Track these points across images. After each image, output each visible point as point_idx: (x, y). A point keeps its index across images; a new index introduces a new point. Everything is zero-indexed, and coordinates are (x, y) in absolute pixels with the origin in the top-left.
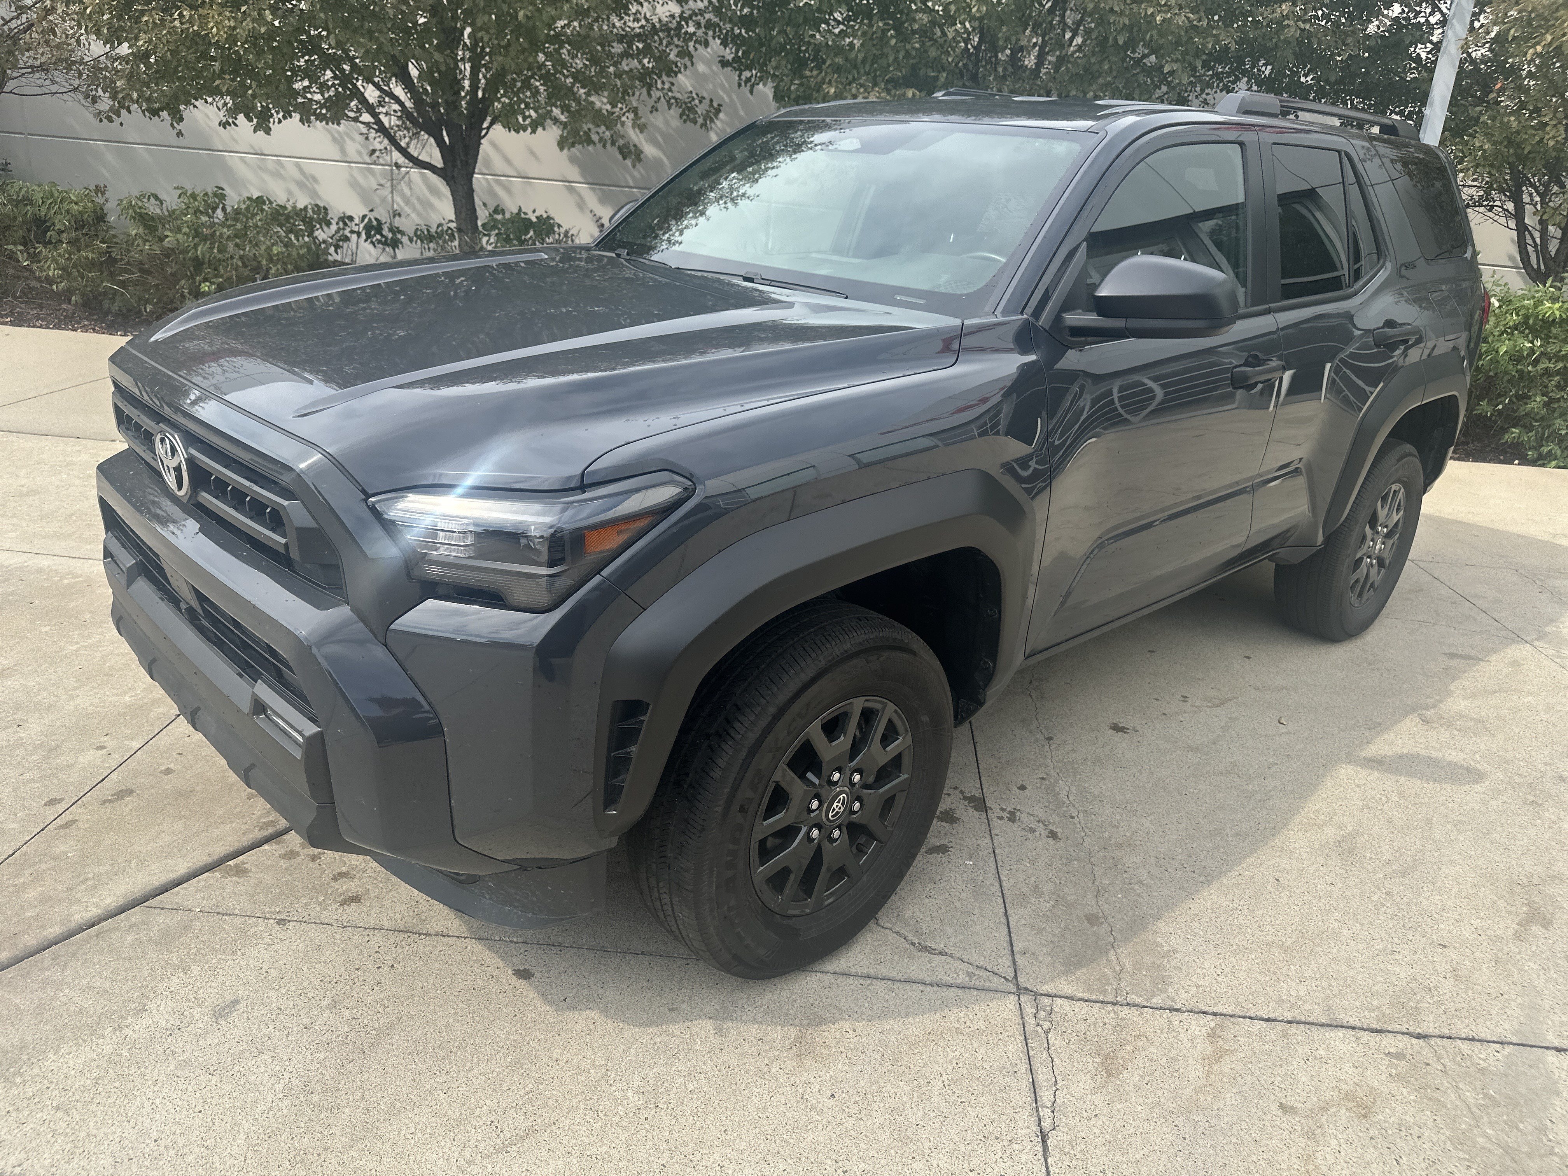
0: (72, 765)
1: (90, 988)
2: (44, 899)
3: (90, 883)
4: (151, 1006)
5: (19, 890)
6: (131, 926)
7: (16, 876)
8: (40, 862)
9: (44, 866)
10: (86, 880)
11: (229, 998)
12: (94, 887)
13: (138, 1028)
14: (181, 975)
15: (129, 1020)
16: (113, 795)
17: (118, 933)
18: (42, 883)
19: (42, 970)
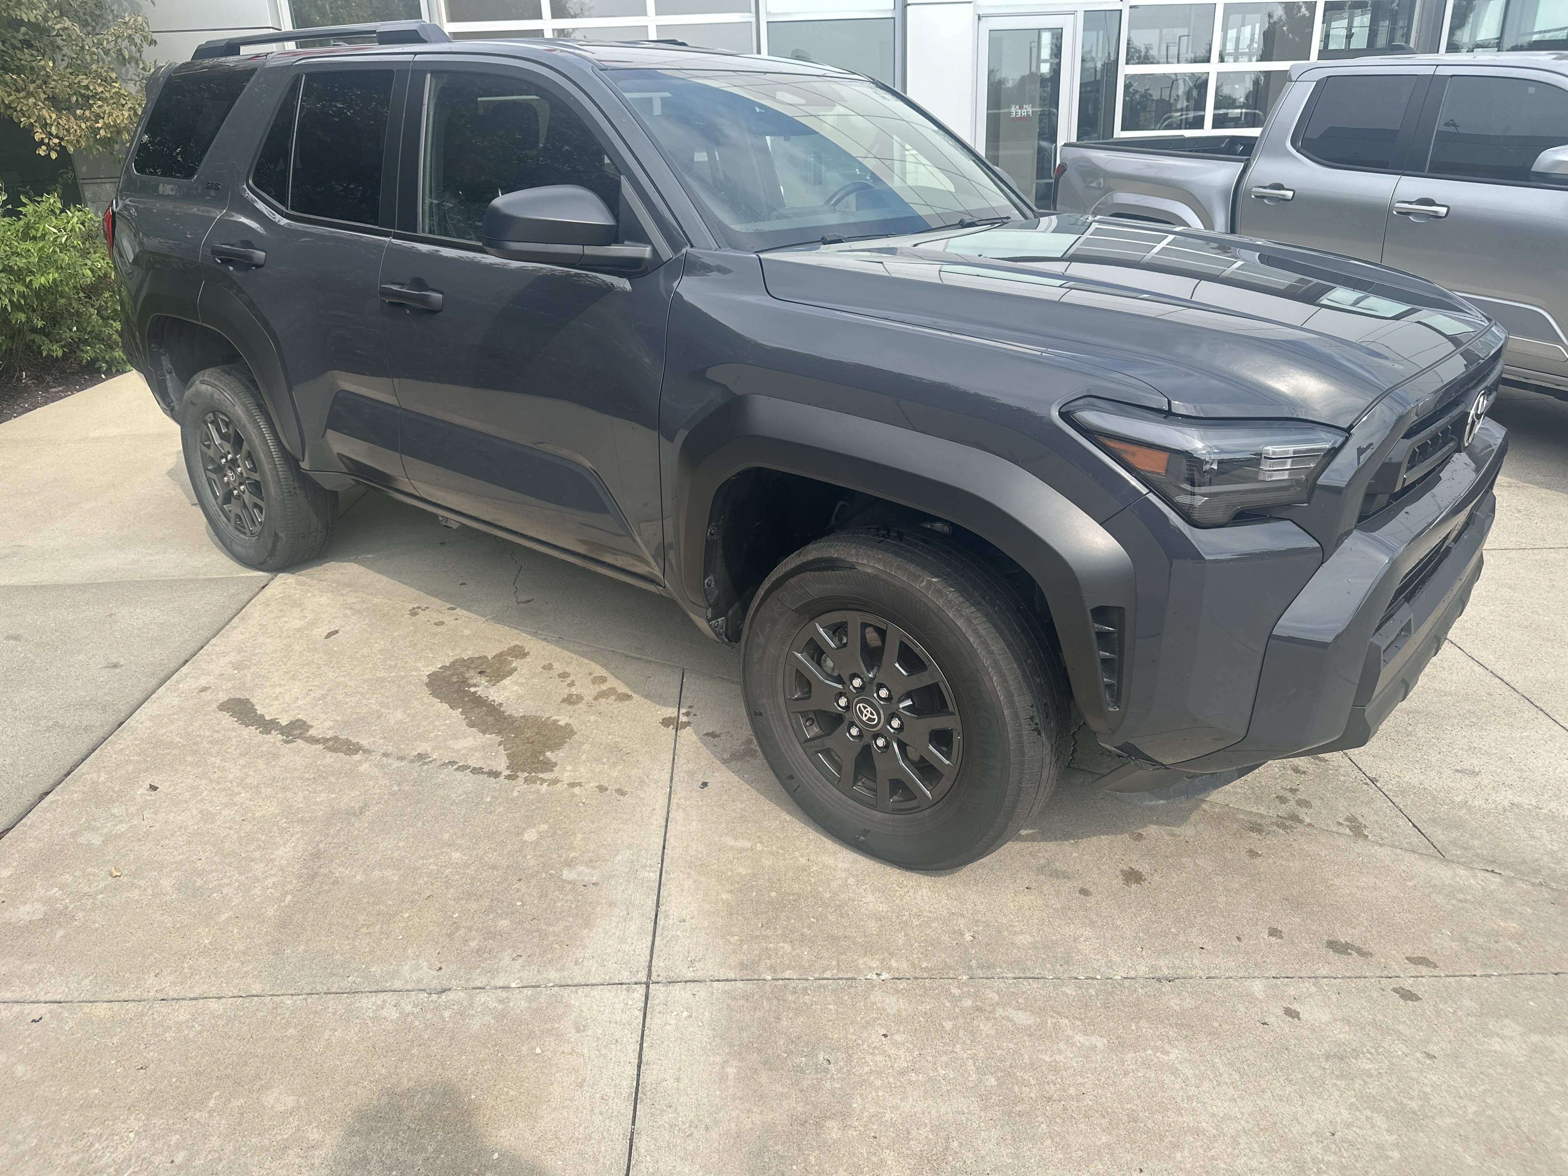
0: (1343, 1019)
1: (1533, 837)
2: (1507, 912)
3: (1461, 896)
4: (1506, 803)
5: (1518, 938)
6: (1466, 849)
7: (1511, 951)
8: (1480, 947)
9: (1481, 940)
10: (1461, 901)
11: (1459, 775)
12: (1460, 890)
13: (1527, 800)
14: (1470, 802)
15: (1526, 807)
16: (1350, 954)
17: (1479, 851)
18: (1496, 927)
19: (1554, 870)
